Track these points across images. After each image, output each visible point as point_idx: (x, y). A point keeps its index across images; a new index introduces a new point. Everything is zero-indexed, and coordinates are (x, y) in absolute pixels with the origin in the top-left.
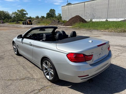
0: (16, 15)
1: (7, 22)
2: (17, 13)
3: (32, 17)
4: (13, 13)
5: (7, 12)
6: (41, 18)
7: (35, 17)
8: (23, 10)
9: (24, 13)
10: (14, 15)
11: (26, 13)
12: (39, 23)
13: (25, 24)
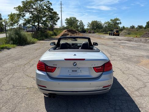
0: (109, 24)
1: (98, 32)
2: (110, 23)
3: (126, 27)
4: (105, 23)
5: (100, 22)
6: (137, 28)
7: (129, 27)
8: (117, 19)
9: (117, 22)
10: (106, 25)
11: (119, 22)
12: (129, 34)
13: (111, 35)
